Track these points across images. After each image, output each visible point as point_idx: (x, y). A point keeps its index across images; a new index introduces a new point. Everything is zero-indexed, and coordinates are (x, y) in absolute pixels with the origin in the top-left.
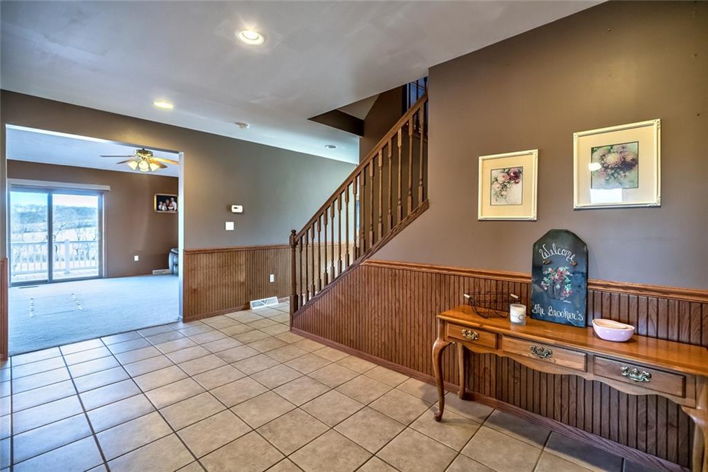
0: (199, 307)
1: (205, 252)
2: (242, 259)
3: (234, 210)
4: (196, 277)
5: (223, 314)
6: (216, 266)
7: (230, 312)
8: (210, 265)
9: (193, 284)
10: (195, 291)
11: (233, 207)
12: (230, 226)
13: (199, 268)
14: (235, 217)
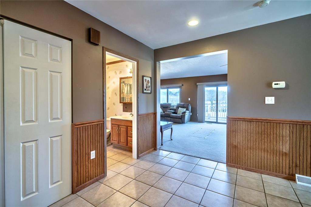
0: (239, 159)
1: (244, 120)
2: (286, 131)
3: (274, 86)
4: (236, 137)
5: (261, 173)
6: (254, 132)
7: (268, 174)
8: (249, 131)
9: (234, 142)
10: (236, 147)
11: (274, 83)
12: (270, 100)
13: (239, 131)
14: (276, 93)
